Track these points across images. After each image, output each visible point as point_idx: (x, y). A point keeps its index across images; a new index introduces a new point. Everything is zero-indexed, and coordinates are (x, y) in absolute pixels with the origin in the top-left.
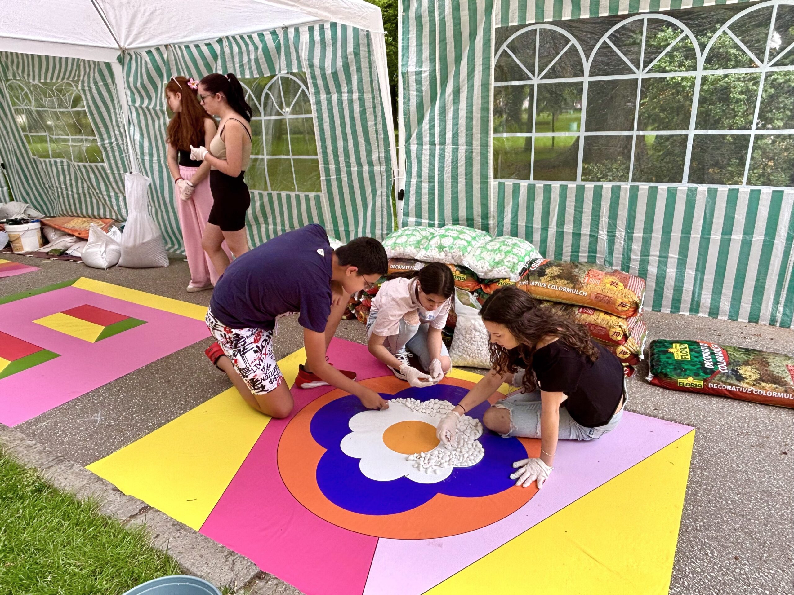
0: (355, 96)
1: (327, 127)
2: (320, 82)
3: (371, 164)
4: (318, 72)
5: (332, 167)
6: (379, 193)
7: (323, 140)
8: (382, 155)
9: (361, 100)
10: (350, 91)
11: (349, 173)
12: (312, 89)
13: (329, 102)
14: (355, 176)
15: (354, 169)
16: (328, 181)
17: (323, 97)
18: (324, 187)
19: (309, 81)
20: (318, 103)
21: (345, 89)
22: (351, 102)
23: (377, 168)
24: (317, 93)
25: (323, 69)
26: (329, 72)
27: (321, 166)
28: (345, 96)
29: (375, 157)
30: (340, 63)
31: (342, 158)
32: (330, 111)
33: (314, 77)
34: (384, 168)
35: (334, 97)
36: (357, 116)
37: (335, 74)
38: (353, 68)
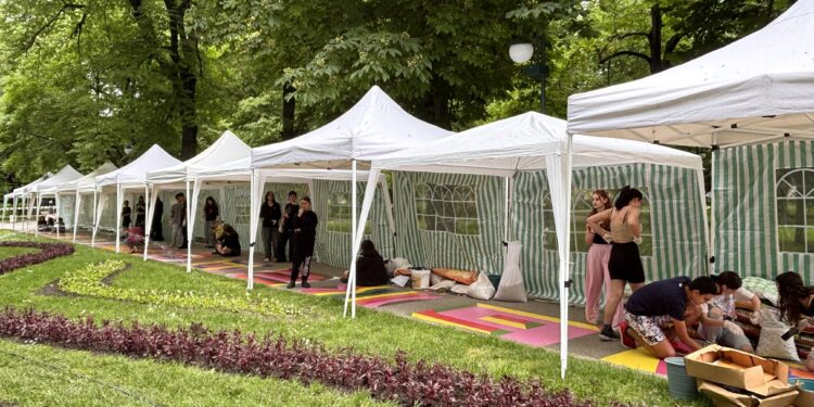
0: (682, 201)
1: (660, 218)
2: (658, 193)
3: (690, 240)
4: (657, 188)
5: (662, 241)
6: (695, 258)
7: (657, 225)
8: (699, 235)
9: (686, 204)
10: (678, 199)
11: (674, 245)
12: (651, 196)
13: (663, 204)
14: (678, 247)
15: (678, 243)
16: (658, 250)
17: (659, 201)
18: (654, 253)
19: (650, 193)
20: (655, 204)
21: (675, 197)
22: (679, 205)
23: (694, 243)
24: (655, 198)
25: (660, 186)
26: (665, 188)
27: (654, 240)
28: (675, 201)
29: (694, 236)
30: (672, 184)
31: (669, 236)
32: (663, 208)
33: (653, 190)
34: (700, 243)
35: (667, 202)
37: (669, 190)
38: (681, 186)
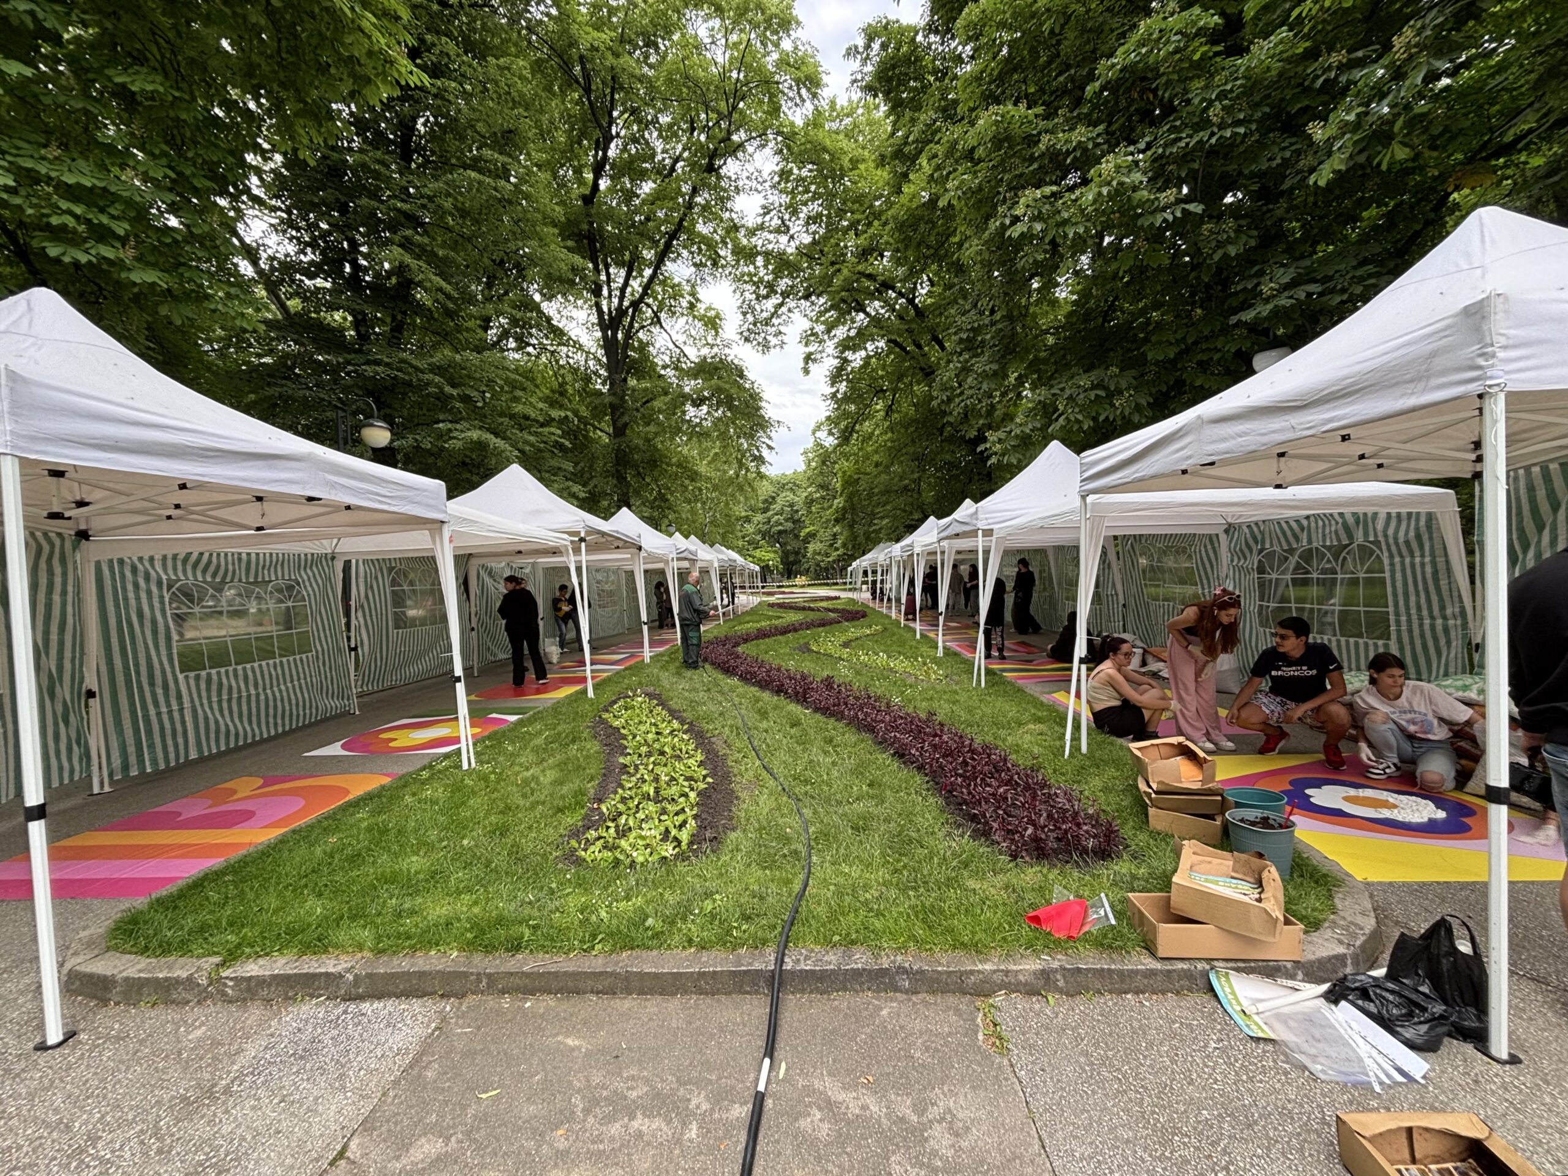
0: (1427, 559)
1: (1399, 584)
2: (1394, 548)
3: (1445, 618)
4: (1391, 541)
5: (1403, 619)
6: (1454, 644)
7: (1395, 595)
8: (1457, 610)
9: (1434, 563)
10: (1423, 556)
11: (1421, 625)
12: (1386, 554)
13: (1403, 564)
14: (1427, 627)
15: (1427, 622)
16: (1399, 631)
17: (1397, 559)
18: (1394, 636)
19: (1384, 547)
20: (1392, 564)
21: (1417, 553)
22: (1423, 565)
24: (1391, 556)
25: (1396, 539)
26: (1401, 540)
27: (1392, 617)
28: (1418, 560)
29: (1449, 611)
30: (1412, 534)
31: (1413, 611)
32: (1403, 570)
33: (1388, 545)
34: (1459, 622)
35: (1408, 560)
36: (1429, 575)
37: (1407, 543)
38: (1425, 537)
